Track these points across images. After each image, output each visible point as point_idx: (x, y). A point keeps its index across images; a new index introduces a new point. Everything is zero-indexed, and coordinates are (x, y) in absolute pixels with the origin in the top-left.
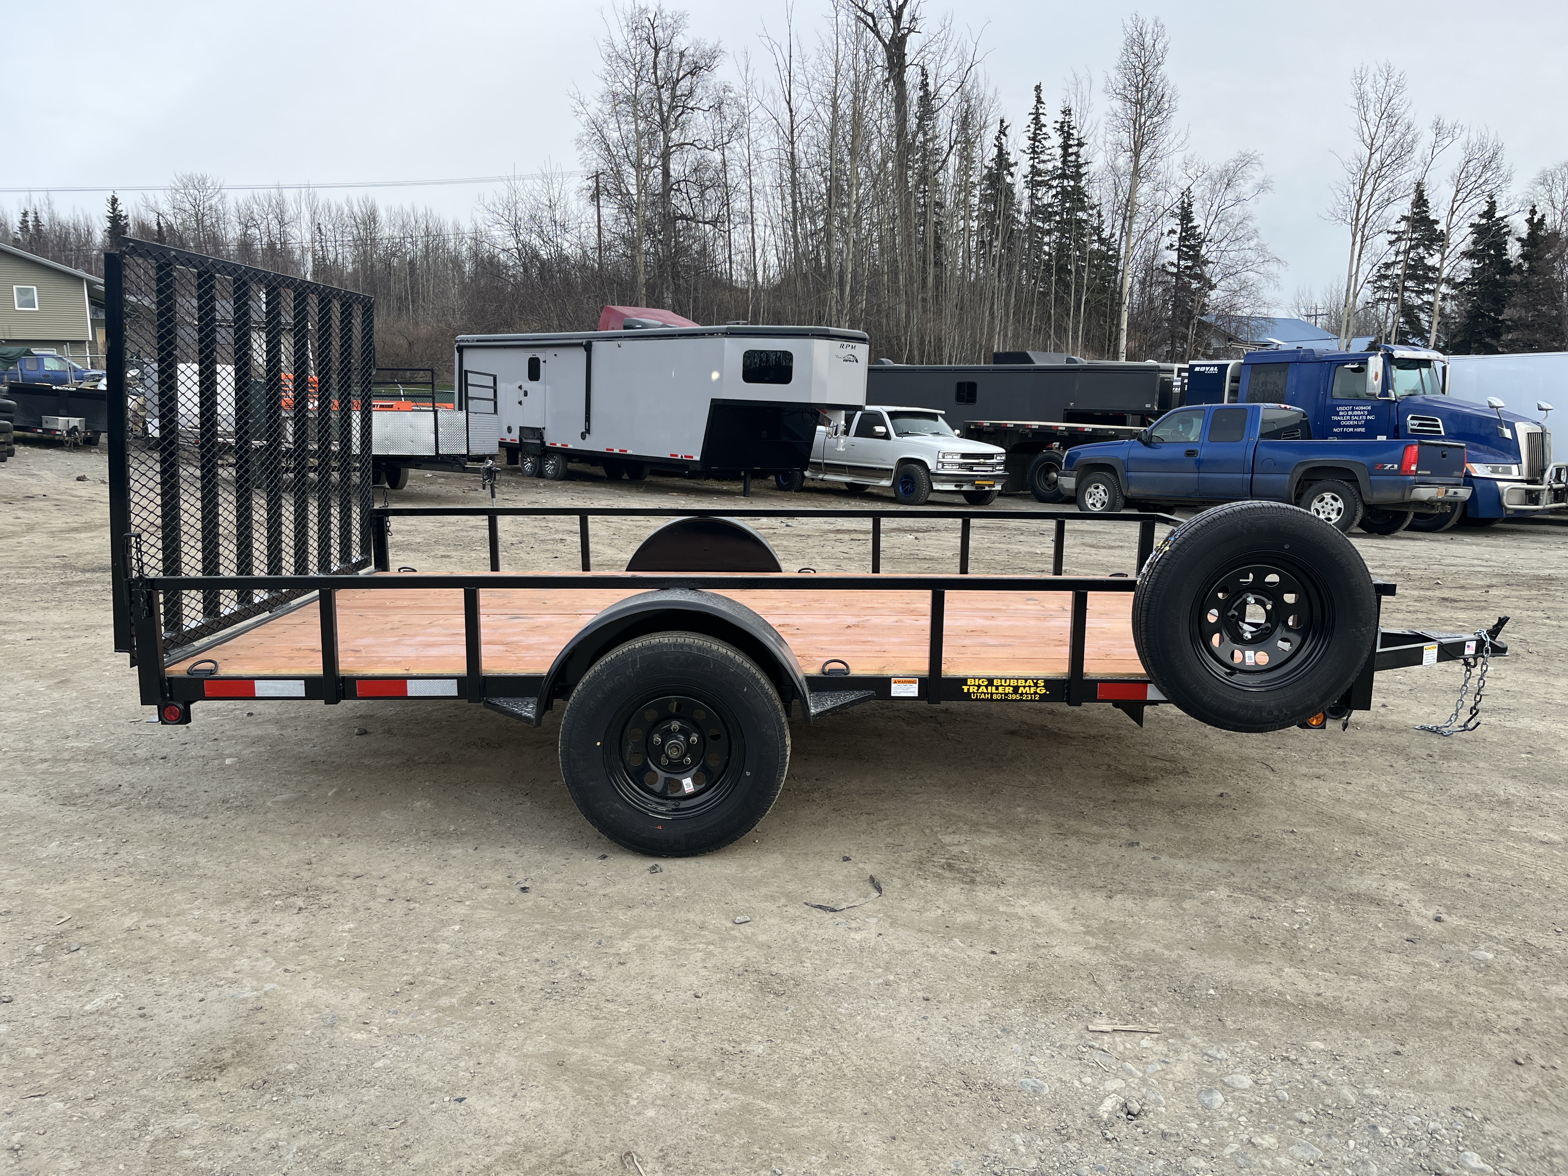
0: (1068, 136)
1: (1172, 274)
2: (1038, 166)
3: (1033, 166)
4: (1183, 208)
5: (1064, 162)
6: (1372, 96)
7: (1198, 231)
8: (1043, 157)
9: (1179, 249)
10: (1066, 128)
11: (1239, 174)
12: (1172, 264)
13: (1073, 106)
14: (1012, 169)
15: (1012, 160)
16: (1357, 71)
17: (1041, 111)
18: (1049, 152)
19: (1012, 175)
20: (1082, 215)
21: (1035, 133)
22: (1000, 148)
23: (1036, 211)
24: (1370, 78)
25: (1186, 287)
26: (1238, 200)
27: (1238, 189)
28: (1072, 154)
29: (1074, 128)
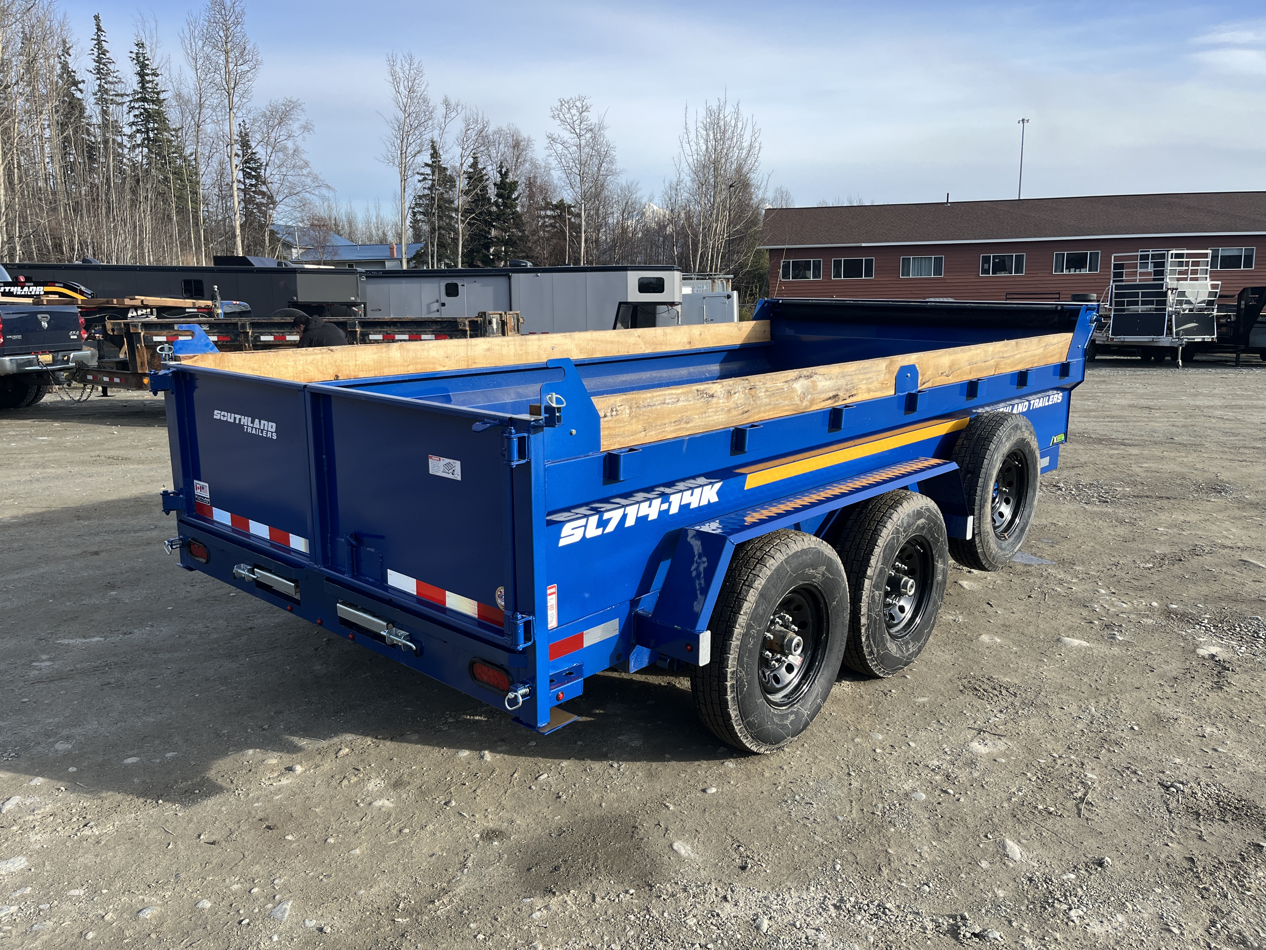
0: (143, 66)
2: (106, 86)
3: (100, 86)
4: (241, 136)
5: (143, 87)
6: (401, 75)
7: (258, 156)
8: (110, 79)
9: (243, 170)
10: (142, 59)
11: (288, 115)
12: (239, 181)
13: (144, 40)
14: (80, 86)
15: (78, 77)
17: (104, 38)
18: (115, 75)
19: (80, 91)
21: (98, 56)
22: (64, 64)
24: (399, 61)
26: (290, 136)
28: (150, 81)
29: (148, 59)
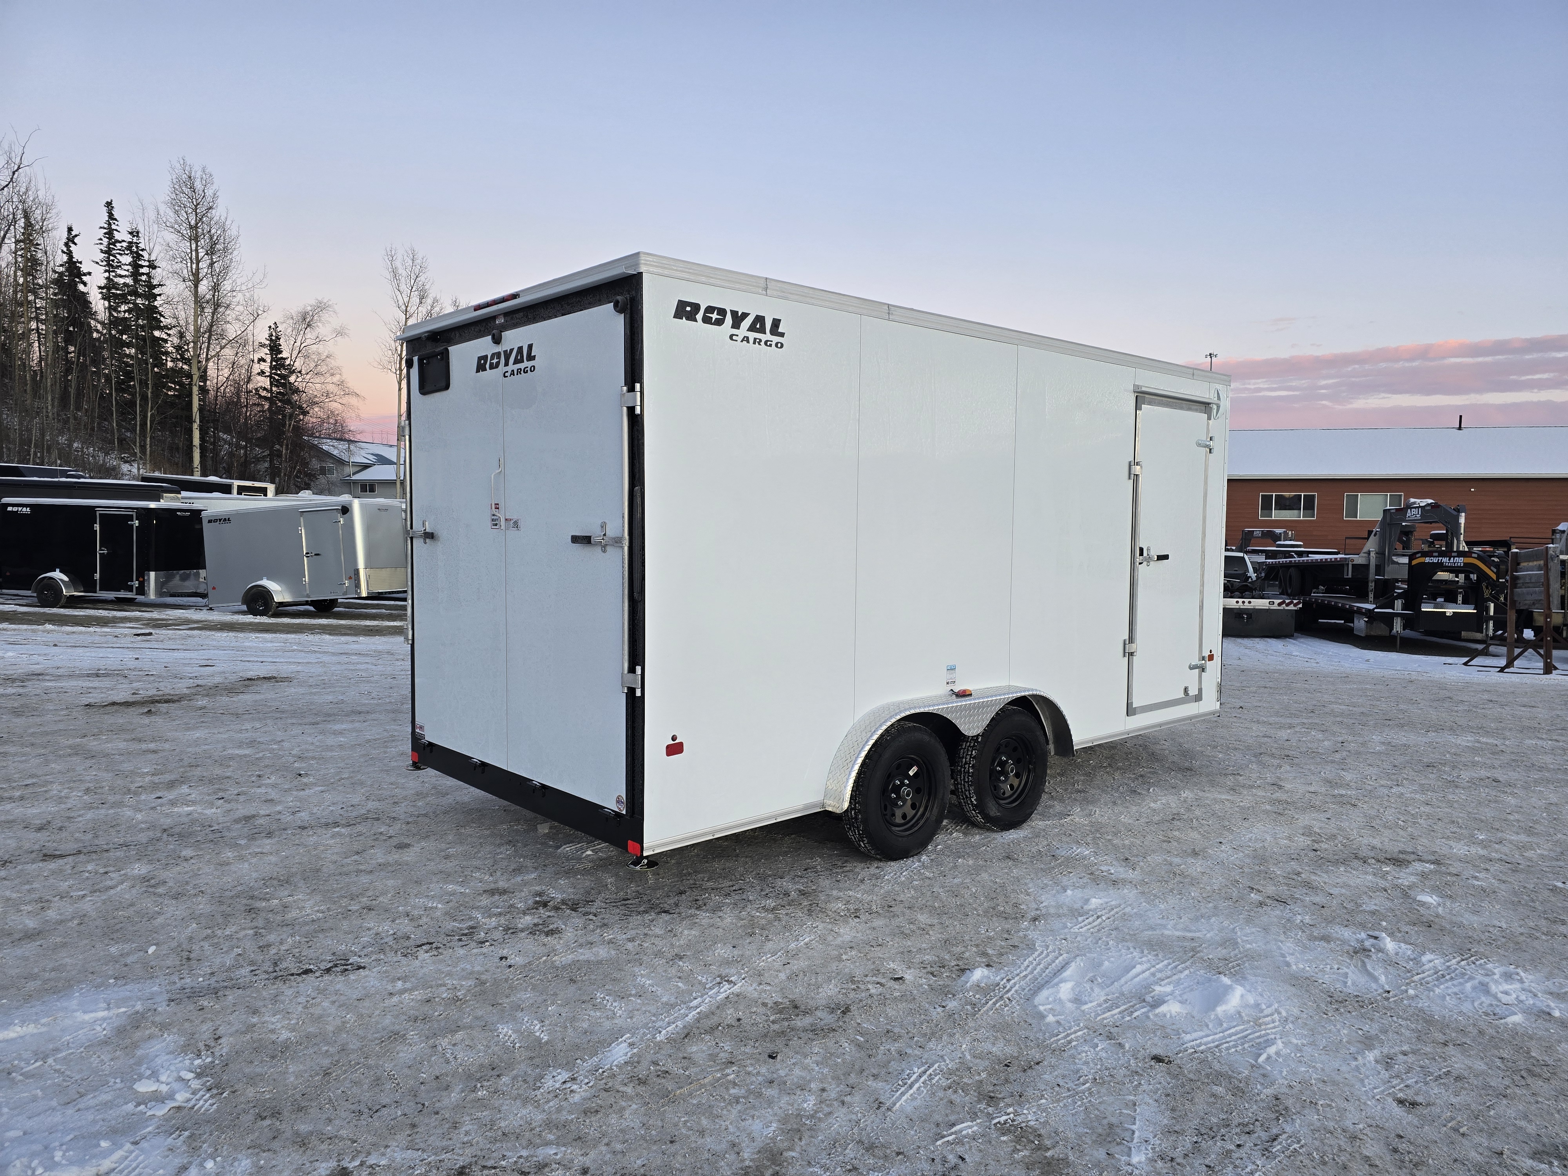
0: (137, 256)
1: (265, 398)
2: (114, 279)
3: (108, 278)
4: (271, 340)
5: (136, 281)
6: (401, 271)
7: (288, 362)
8: (119, 272)
9: (270, 376)
10: (135, 249)
11: (315, 318)
12: (265, 389)
13: (141, 229)
14: (84, 278)
15: (84, 269)
16: (388, 249)
17: (114, 227)
19: (85, 284)
20: (157, 333)
21: (108, 247)
22: (70, 254)
23: (114, 322)
24: (400, 257)
25: (280, 410)
26: (319, 340)
27: (318, 330)
28: (143, 274)
29: (143, 250)
